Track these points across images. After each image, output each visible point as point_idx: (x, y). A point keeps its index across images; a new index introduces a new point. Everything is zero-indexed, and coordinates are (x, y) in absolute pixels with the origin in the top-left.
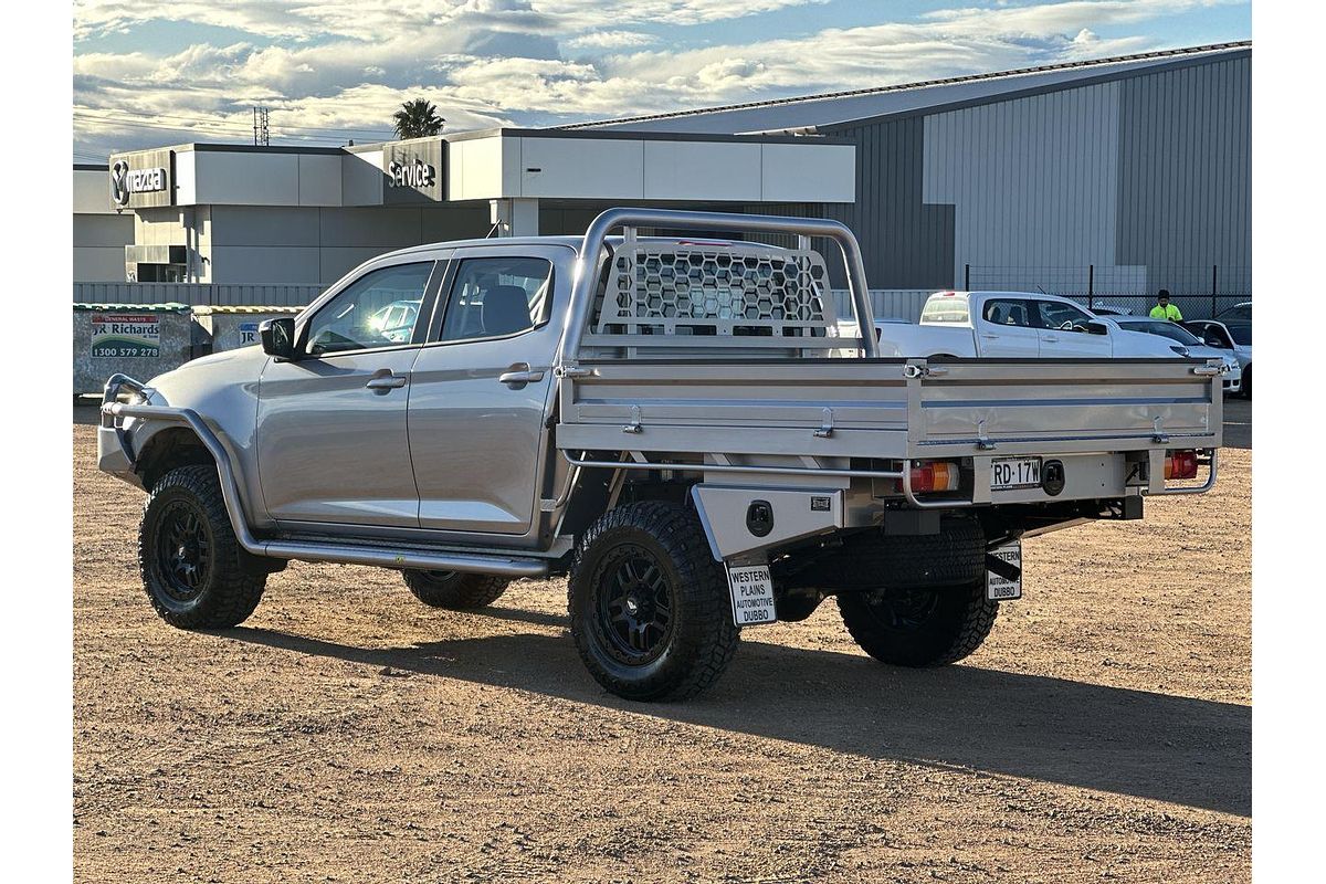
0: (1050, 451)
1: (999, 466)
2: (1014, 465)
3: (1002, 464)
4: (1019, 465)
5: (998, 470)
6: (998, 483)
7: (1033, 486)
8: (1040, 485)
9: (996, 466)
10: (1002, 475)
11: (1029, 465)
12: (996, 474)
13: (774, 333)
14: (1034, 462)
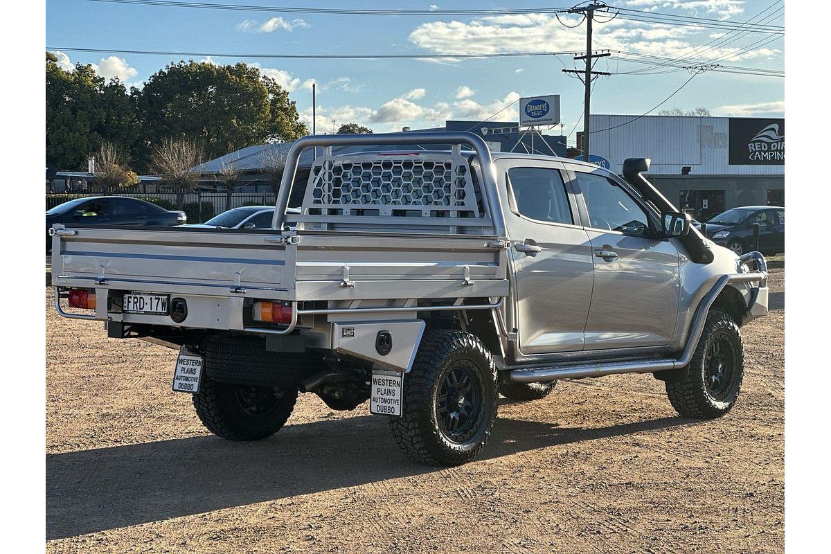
0: (176, 291)
1: (137, 298)
2: (147, 298)
3: (138, 296)
4: (151, 299)
5: (136, 300)
6: (135, 309)
7: (160, 314)
8: (167, 314)
9: (134, 298)
10: (138, 304)
11: (159, 299)
12: (134, 303)
13: (423, 215)
14: (163, 297)
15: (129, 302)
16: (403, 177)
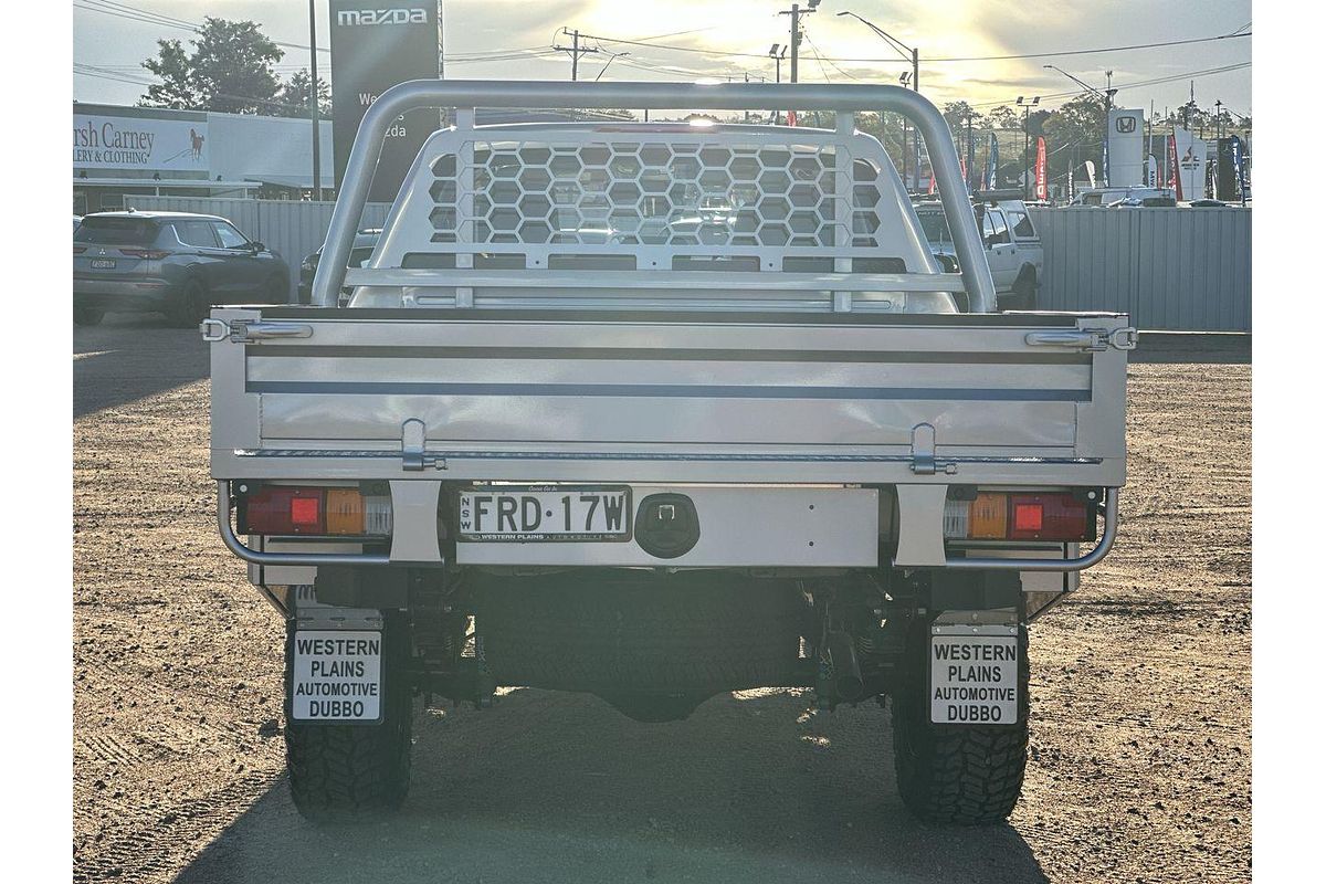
0: (648, 479)
1: (512, 500)
2: (551, 501)
3: (517, 496)
4: (566, 501)
6: (507, 527)
7: (601, 538)
8: (626, 537)
9: (501, 500)
10: (517, 516)
11: (595, 500)
12: (501, 513)
13: (764, 266)
14: (610, 495)
15: (479, 512)
16: (700, 181)
